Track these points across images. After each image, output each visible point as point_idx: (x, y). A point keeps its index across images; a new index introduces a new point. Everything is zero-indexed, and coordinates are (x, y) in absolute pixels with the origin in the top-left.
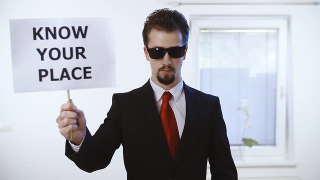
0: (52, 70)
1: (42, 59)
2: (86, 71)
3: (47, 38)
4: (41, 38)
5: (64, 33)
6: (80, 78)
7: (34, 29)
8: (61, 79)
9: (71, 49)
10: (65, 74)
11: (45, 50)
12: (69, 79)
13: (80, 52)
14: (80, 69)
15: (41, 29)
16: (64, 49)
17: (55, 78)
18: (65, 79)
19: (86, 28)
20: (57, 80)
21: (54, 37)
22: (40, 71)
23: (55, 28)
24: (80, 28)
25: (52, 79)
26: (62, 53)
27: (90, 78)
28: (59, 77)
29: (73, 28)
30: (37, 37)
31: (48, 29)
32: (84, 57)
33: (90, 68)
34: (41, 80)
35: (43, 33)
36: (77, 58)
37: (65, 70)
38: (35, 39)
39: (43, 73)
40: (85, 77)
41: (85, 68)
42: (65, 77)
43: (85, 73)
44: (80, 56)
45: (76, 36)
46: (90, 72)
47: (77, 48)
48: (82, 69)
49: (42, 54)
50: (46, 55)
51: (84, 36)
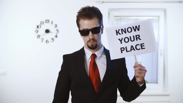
0: (126, 47)
1: (121, 43)
2: (142, 45)
3: (122, 34)
4: (120, 34)
5: (129, 30)
6: (140, 49)
7: (116, 31)
8: (131, 51)
9: (134, 36)
10: (132, 48)
11: (122, 39)
12: (134, 50)
13: (138, 37)
14: (139, 45)
15: (119, 30)
16: (130, 37)
17: (128, 51)
18: (133, 51)
19: (139, 26)
20: (129, 51)
21: (125, 32)
22: (121, 48)
23: (125, 29)
24: (136, 27)
25: (127, 51)
26: (129, 39)
27: (144, 48)
28: (130, 50)
29: (133, 27)
30: (118, 34)
31: (122, 30)
32: (140, 39)
33: (144, 44)
34: (122, 53)
35: (120, 32)
36: (137, 40)
37: (132, 46)
38: (117, 35)
39: (123, 49)
40: (142, 48)
41: (141, 44)
42: (132, 49)
43: (142, 46)
44: (138, 39)
45: (135, 31)
46: (144, 46)
47: (136, 36)
48: (140, 45)
49: (121, 41)
50: (123, 41)
51: (138, 30)
